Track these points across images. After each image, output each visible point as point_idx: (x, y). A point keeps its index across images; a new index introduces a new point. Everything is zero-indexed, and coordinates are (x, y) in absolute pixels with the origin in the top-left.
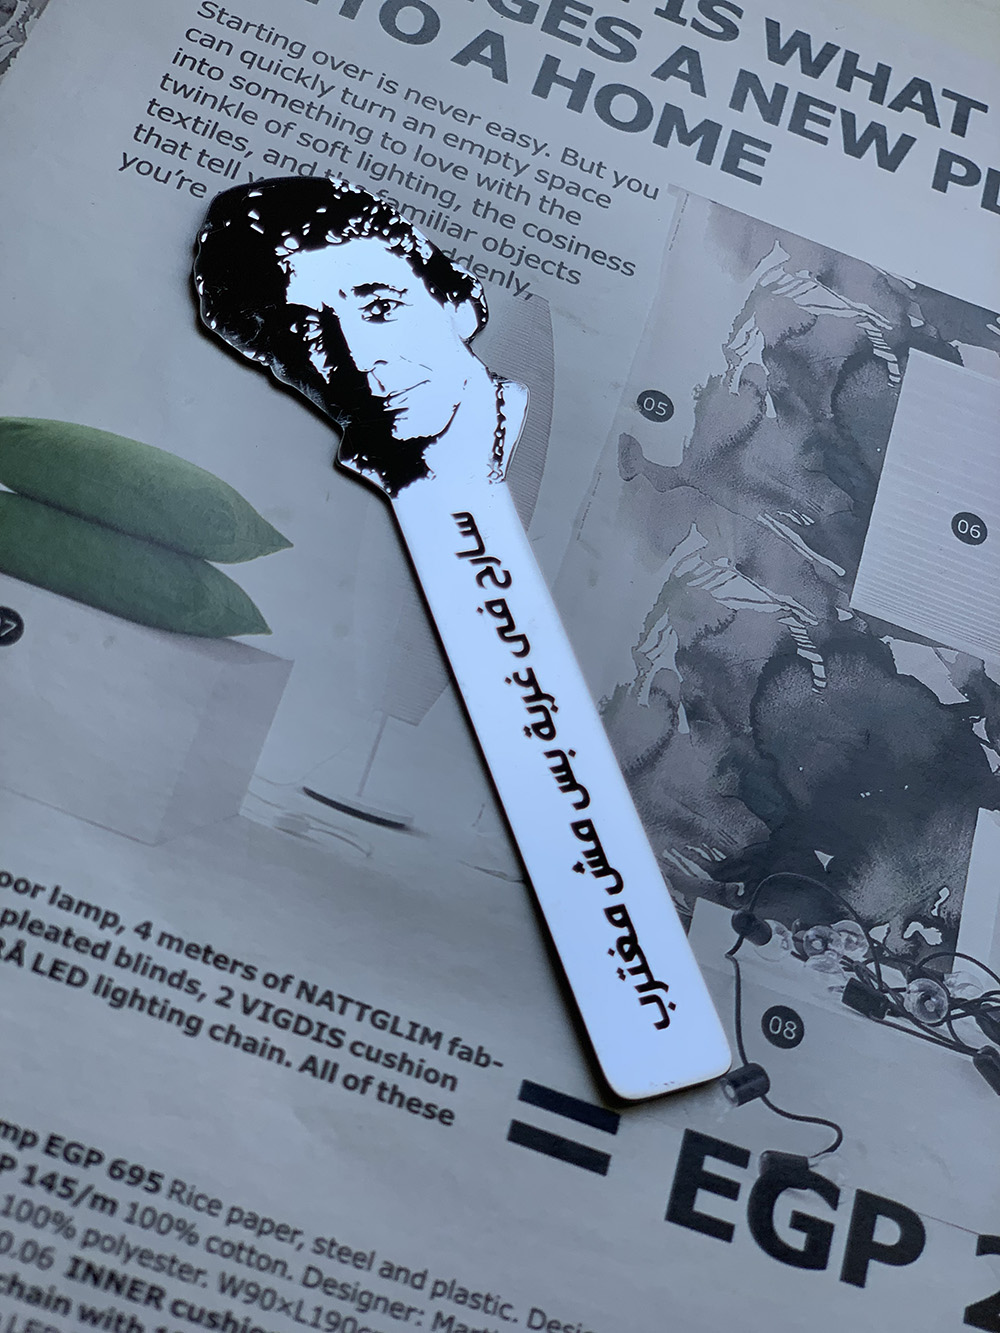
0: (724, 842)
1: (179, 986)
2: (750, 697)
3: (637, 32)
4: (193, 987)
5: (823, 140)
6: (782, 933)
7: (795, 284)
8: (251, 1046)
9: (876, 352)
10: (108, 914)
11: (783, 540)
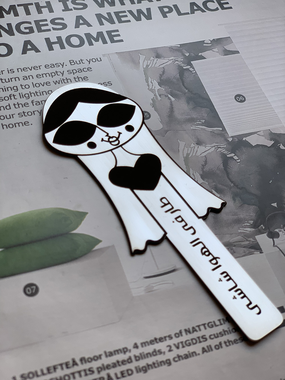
0: (249, 218)
1: (156, 355)
2: (226, 176)
3: (62, 19)
4: (160, 352)
5: (129, 21)
6: (280, 231)
7: (152, 62)
8: (187, 357)
9: (184, 68)
10: (123, 349)
11: (201, 130)
